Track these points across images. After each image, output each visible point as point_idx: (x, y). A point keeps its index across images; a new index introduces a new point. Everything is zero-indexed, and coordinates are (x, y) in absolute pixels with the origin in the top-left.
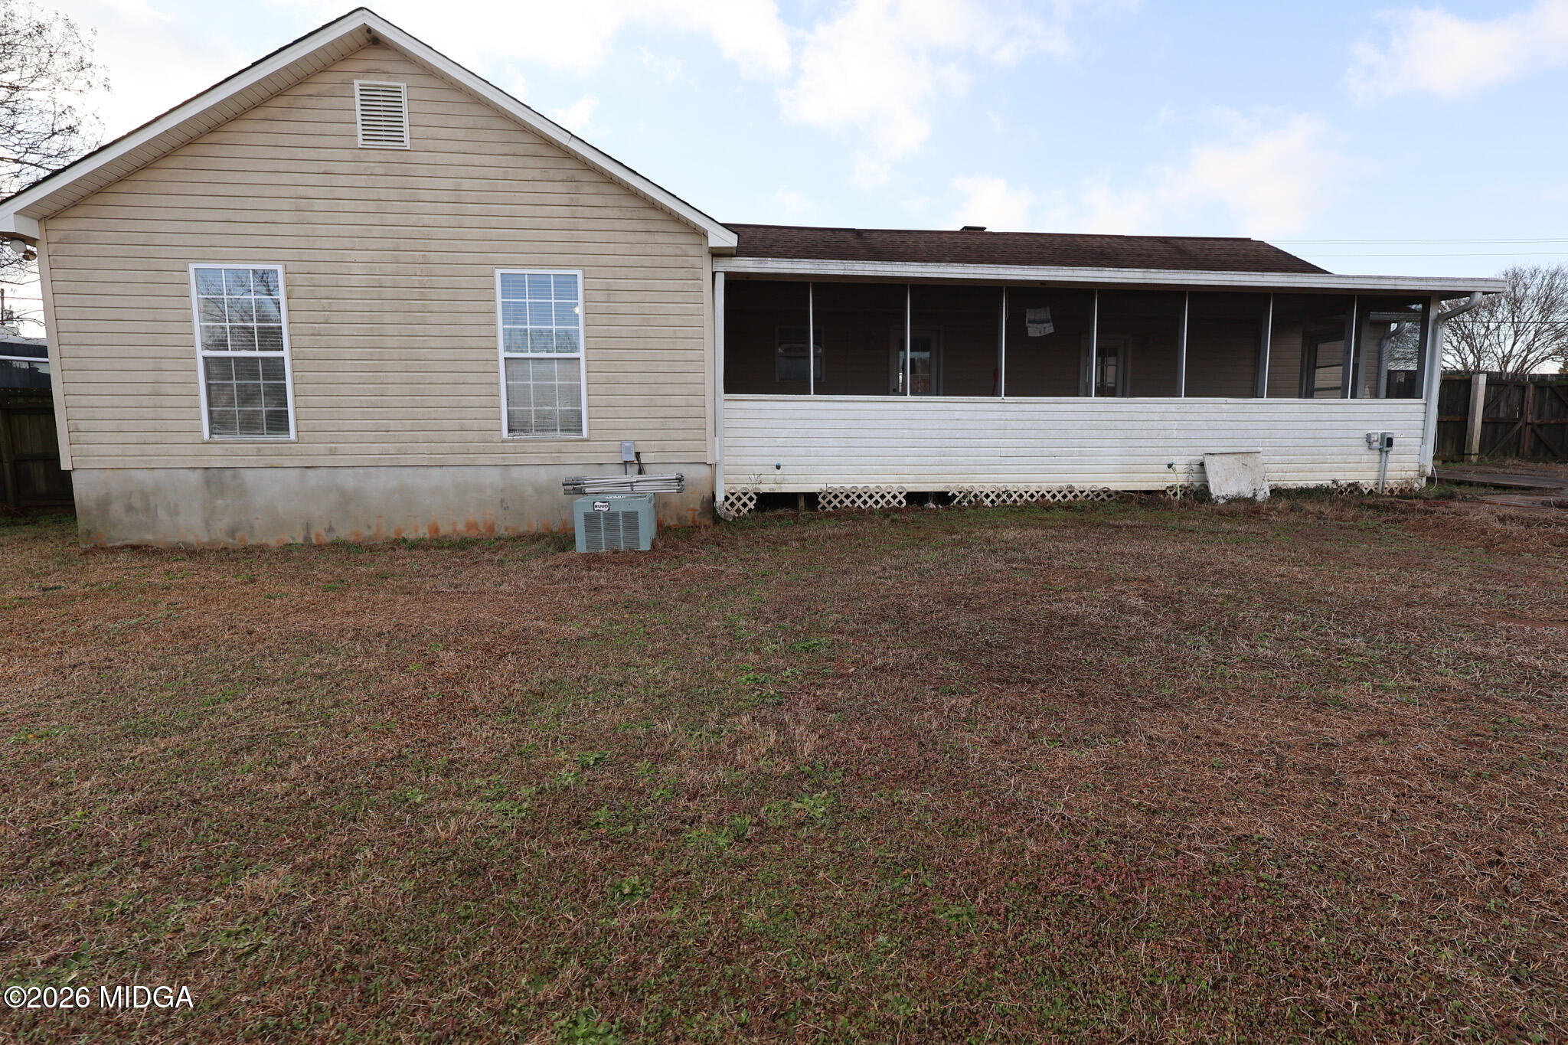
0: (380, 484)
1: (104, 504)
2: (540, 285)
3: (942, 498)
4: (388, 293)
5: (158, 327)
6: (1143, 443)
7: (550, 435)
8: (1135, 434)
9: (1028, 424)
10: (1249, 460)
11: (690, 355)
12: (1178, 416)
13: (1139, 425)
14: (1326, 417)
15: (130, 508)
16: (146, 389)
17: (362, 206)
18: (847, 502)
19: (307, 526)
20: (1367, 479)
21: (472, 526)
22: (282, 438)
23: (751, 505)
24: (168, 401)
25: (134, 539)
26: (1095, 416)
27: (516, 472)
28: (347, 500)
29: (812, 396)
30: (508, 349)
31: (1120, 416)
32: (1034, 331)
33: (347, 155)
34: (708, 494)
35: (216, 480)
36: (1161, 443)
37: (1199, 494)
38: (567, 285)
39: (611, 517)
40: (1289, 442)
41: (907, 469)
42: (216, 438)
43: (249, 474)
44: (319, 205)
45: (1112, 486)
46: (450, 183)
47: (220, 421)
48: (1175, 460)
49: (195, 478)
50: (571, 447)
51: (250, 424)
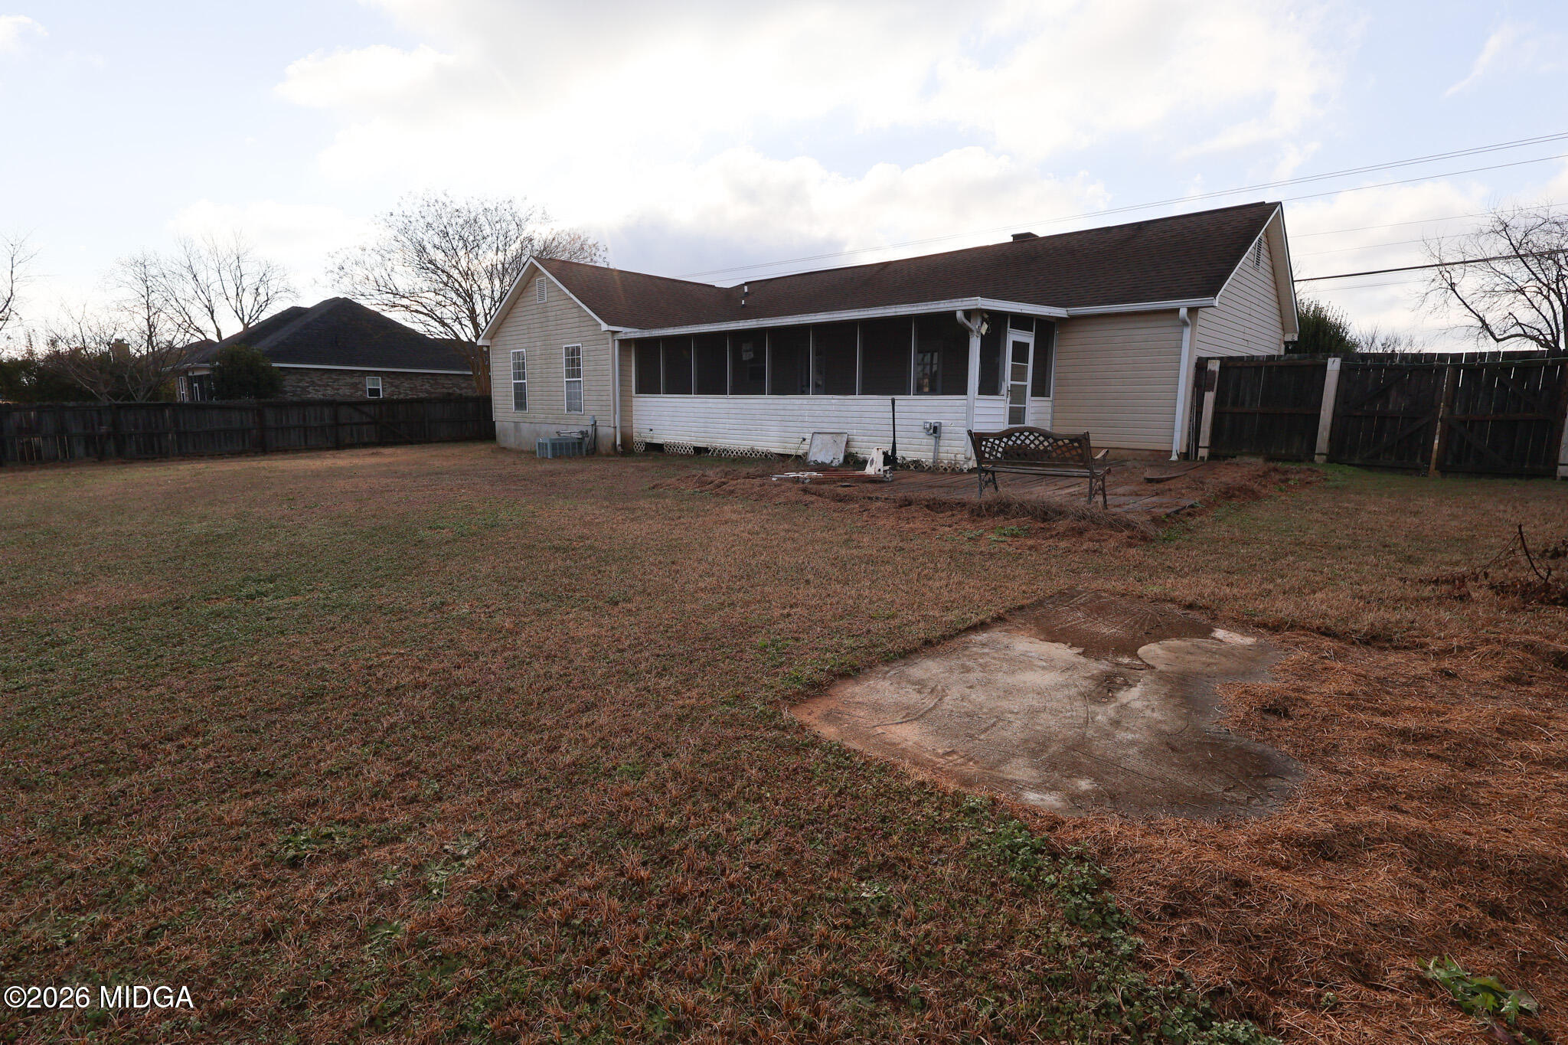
0: (542, 429)
1: (499, 432)
3: (706, 450)
4: (544, 357)
5: (507, 372)
6: (790, 424)
7: (576, 412)
8: (787, 418)
9: (738, 411)
11: (607, 378)
12: (807, 407)
13: (788, 413)
15: (503, 435)
16: (505, 394)
17: (538, 325)
18: (673, 450)
19: (530, 443)
20: (926, 457)
22: (526, 412)
23: (644, 448)
25: (504, 445)
26: (767, 407)
28: (537, 435)
29: (663, 395)
30: (566, 377)
31: (780, 407)
32: (742, 358)
33: (536, 307)
34: (613, 441)
35: (516, 426)
36: (799, 424)
37: (802, 458)
38: (578, 351)
40: (872, 427)
41: (693, 434)
43: (521, 425)
44: (532, 326)
45: (774, 450)
46: (555, 313)
47: (516, 405)
48: (806, 436)
49: (513, 425)
50: (580, 417)
51: (521, 406)
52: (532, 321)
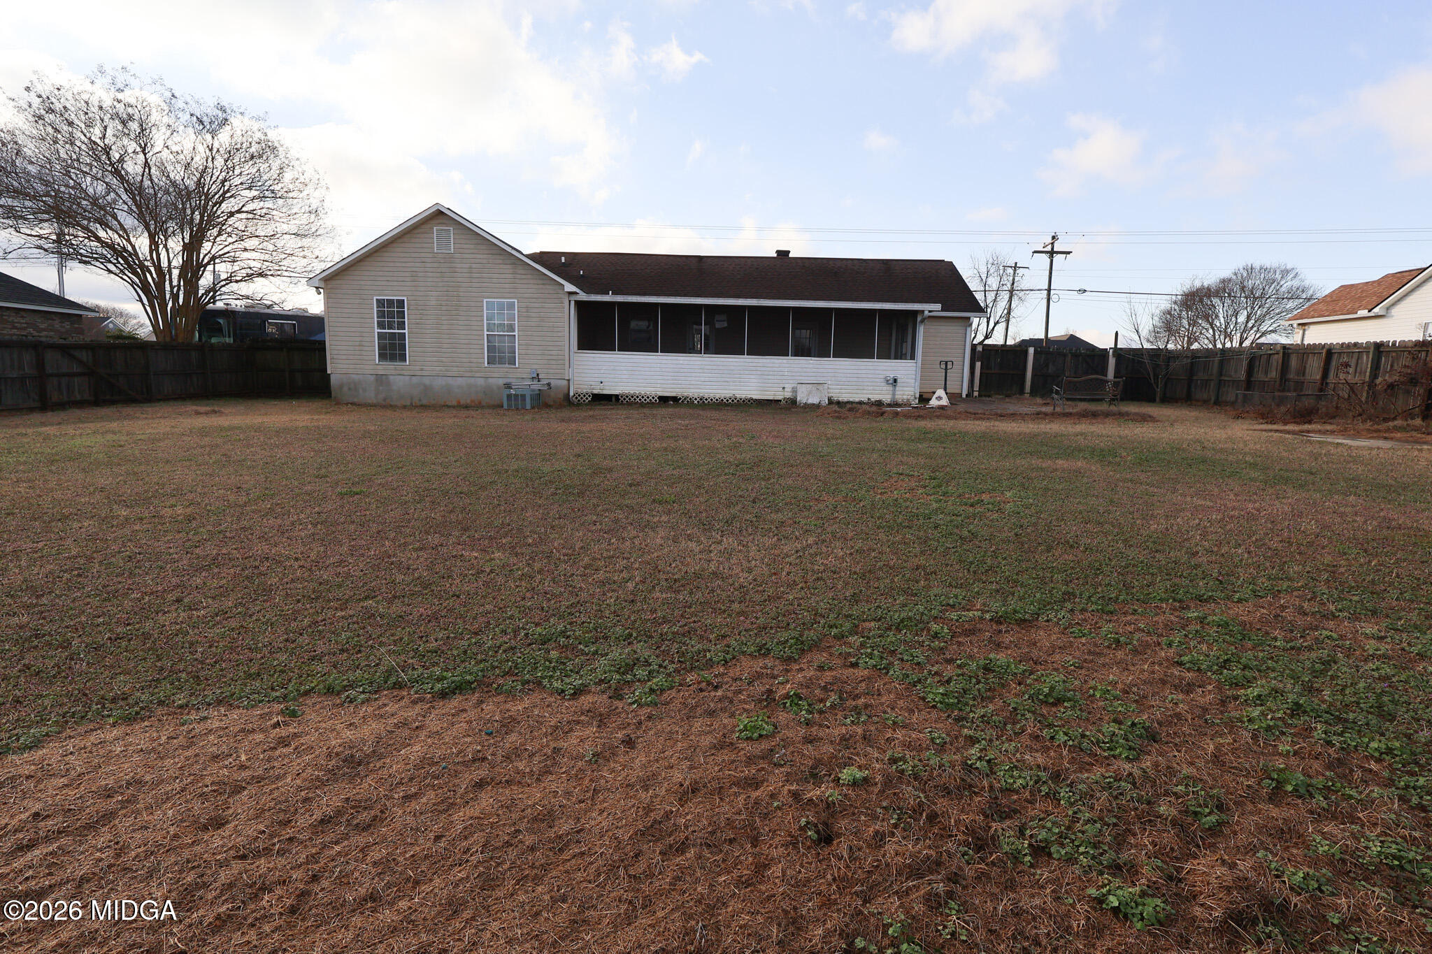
0: (439, 382)
1: (341, 386)
2: (501, 306)
3: (675, 399)
4: (444, 308)
5: (362, 320)
6: (770, 377)
9: (714, 367)
10: (820, 387)
11: (559, 334)
12: (787, 365)
13: (769, 369)
14: (863, 367)
15: (350, 389)
16: (357, 343)
17: (435, 275)
18: (632, 399)
19: (412, 398)
20: (887, 398)
21: (472, 401)
23: (590, 399)
24: (365, 348)
25: (351, 401)
26: (747, 364)
27: (490, 380)
28: (427, 389)
29: (617, 352)
30: (488, 331)
31: (759, 365)
32: (718, 325)
33: (430, 255)
34: (567, 392)
35: (381, 379)
36: (778, 377)
37: (793, 402)
38: (511, 306)
39: (516, 395)
41: (659, 385)
42: (381, 363)
43: (391, 377)
44: (421, 274)
45: (754, 397)
46: (468, 265)
47: (382, 356)
48: (786, 386)
49: (373, 378)
50: (511, 370)
51: (393, 358)
52: (421, 270)
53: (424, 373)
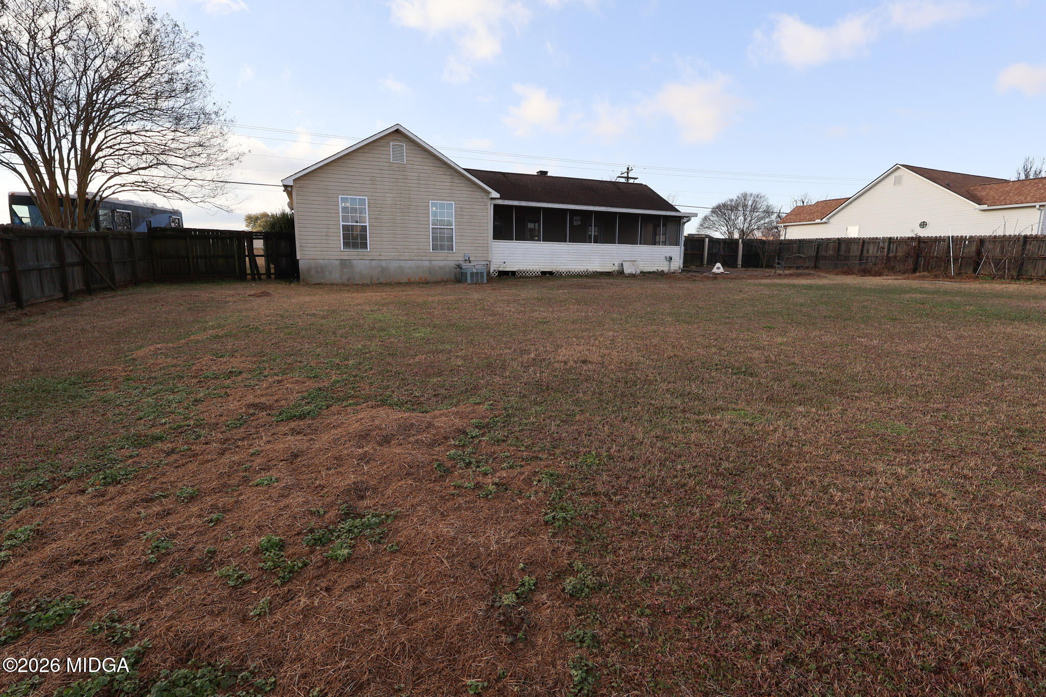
0: (394, 265)
1: (309, 270)
2: (442, 206)
3: (551, 273)
5: (329, 215)
7: (444, 251)
8: (604, 255)
9: (575, 251)
10: (634, 263)
11: (484, 228)
12: (616, 250)
13: (605, 252)
14: (654, 251)
15: (317, 272)
16: (324, 234)
17: (391, 180)
18: (524, 274)
19: (371, 278)
20: (666, 269)
21: (420, 279)
22: (365, 250)
23: (497, 274)
24: (330, 238)
25: (318, 282)
26: (594, 249)
27: (433, 262)
28: (384, 270)
29: (514, 241)
31: (600, 249)
33: (387, 164)
34: (488, 270)
35: (344, 263)
36: (611, 257)
37: (621, 273)
38: (450, 207)
39: (477, 273)
40: (645, 258)
41: (541, 264)
42: (345, 250)
43: (354, 261)
44: (378, 179)
45: (598, 270)
46: (417, 174)
47: (346, 244)
48: (615, 263)
49: (337, 262)
50: (450, 255)
51: (355, 246)
52: (379, 175)
53: (382, 258)
